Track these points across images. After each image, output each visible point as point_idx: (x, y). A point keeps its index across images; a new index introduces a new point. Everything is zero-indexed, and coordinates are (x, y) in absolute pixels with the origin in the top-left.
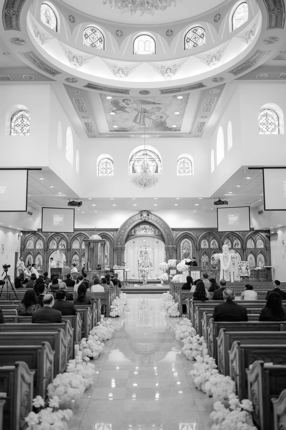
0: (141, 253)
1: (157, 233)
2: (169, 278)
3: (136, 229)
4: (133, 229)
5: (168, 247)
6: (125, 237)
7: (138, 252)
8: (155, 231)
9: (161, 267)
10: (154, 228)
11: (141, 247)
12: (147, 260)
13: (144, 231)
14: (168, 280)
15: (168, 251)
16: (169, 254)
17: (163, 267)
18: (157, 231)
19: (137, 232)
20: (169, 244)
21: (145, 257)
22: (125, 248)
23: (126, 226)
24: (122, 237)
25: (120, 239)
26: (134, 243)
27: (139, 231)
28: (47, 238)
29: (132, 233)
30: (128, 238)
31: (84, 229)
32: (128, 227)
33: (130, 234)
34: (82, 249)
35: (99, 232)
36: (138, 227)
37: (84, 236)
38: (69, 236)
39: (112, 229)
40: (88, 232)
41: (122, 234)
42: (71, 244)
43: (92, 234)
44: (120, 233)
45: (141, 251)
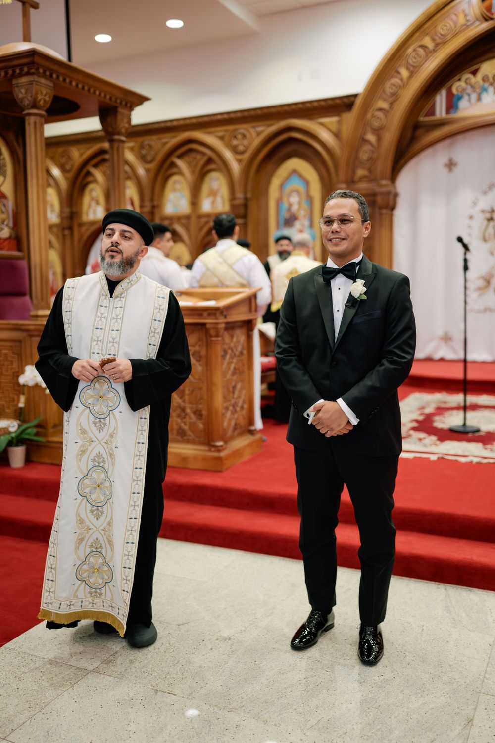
0: (491, 219)
11: (492, 186)
22: (396, 195)
23: (398, 73)
24: (379, 139)
25: (367, 147)
26: (454, 169)
27: (474, 96)
28: (70, 175)
29: (432, 112)
30: (413, 139)
31: (200, 120)
32: (410, 77)
33: (422, 119)
34: (200, 217)
35: (270, 126)
36: (470, 76)
37: (204, 154)
38: (149, 158)
39: (330, 102)
40: (221, 130)
41: (378, 118)
42: (156, 198)
43: (239, 136)
44: (369, 116)
45: (489, 212)
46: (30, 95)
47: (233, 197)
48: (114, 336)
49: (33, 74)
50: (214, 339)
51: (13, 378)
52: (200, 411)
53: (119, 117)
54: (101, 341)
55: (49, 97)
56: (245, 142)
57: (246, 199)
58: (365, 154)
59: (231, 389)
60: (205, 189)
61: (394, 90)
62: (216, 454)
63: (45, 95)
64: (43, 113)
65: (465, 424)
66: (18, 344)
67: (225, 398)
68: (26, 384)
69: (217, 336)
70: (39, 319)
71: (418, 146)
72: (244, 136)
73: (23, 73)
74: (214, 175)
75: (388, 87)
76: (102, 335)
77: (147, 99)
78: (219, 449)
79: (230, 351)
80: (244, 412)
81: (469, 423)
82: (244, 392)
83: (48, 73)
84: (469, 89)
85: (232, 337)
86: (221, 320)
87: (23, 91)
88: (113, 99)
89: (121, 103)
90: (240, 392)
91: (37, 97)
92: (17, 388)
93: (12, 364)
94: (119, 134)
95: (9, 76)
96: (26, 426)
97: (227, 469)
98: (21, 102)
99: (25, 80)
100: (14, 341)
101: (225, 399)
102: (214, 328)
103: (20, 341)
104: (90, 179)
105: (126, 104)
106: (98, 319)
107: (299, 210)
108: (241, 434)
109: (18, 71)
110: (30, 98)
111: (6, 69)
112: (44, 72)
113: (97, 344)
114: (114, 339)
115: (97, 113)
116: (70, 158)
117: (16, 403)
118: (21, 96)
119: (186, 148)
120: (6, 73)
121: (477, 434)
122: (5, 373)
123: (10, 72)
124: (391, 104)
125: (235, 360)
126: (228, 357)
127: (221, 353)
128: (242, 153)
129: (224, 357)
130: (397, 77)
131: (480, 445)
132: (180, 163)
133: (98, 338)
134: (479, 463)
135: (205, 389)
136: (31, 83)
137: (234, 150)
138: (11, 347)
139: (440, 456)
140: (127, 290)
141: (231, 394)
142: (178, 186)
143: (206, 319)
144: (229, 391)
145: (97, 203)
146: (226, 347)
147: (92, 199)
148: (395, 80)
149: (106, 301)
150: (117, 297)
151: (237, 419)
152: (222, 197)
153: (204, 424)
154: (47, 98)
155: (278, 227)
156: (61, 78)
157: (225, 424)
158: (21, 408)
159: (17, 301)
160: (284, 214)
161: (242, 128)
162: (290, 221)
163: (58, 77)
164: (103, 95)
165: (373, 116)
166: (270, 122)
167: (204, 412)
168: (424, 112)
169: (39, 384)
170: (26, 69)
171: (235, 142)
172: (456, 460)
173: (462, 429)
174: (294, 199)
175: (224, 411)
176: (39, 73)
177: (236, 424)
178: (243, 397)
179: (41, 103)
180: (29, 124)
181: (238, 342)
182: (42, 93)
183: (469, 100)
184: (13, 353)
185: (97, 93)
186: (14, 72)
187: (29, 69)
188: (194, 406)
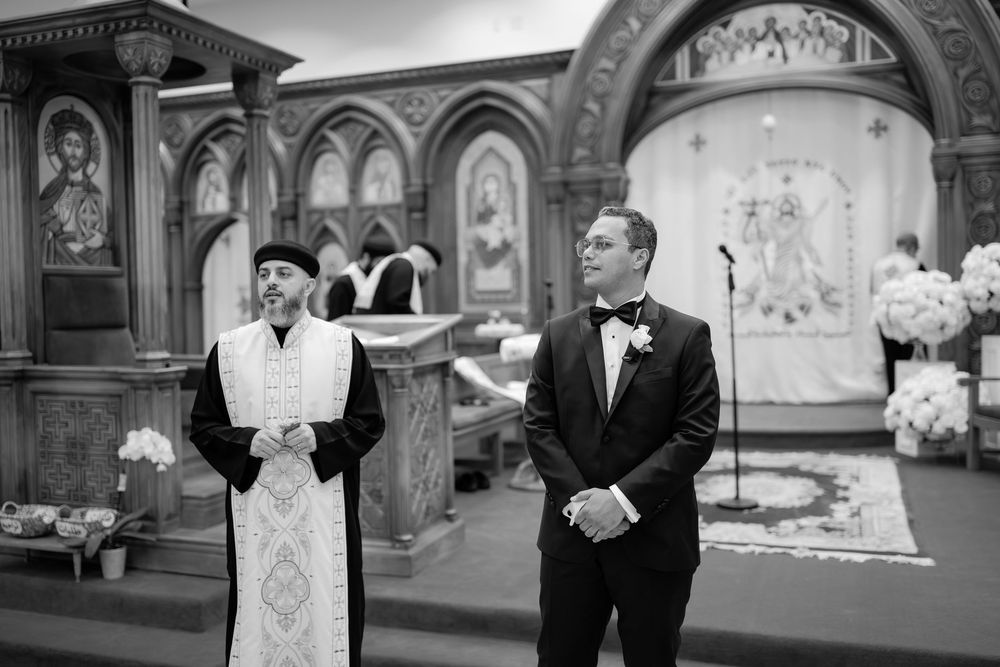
0: (752, 214)
1: (864, 58)
2: (976, 409)
3: (704, 42)
4: (685, 50)
5: (959, 157)
6: (618, 107)
7: (726, 212)
8: (851, 43)
9: (895, 310)
10: (840, 22)
11: (752, 171)
12: (799, 260)
13: (762, 49)
14: (962, 428)
15: (958, 183)
16: (969, 205)
17: (921, 309)
18: (865, 34)
19: (712, 64)
20: (967, 130)
21: (783, 247)
22: (627, 182)
23: (626, 24)
24: (603, 108)
25: (587, 120)
26: (702, 148)
27: (725, 55)
28: (180, 152)
29: (672, 75)
30: (648, 109)
31: (362, 80)
32: (642, 29)
33: (659, 83)
34: (362, 209)
35: (457, 89)
36: (720, 29)
37: (367, 125)
38: (291, 130)
39: (537, 60)
40: (390, 94)
41: (601, 82)
42: (300, 182)
43: (416, 102)
44: (589, 79)
45: (749, 204)
46: (140, 56)
47: (407, 184)
48: (293, 394)
49: (145, 29)
50: (399, 390)
51: (109, 449)
52: (379, 491)
53: (260, 84)
54: (276, 402)
55: (166, 59)
56: (424, 110)
57: (425, 186)
58: (585, 127)
59: (421, 459)
60: (369, 171)
61: (621, 45)
62: (402, 553)
63: (161, 57)
64: (157, 81)
65: (737, 497)
66: (117, 399)
67: (413, 471)
68: (128, 458)
69: (402, 387)
70: (148, 364)
71: (654, 118)
72: (422, 102)
73: (131, 27)
74: (380, 153)
75: (615, 41)
76: (278, 394)
77: (299, 61)
78: (406, 545)
79: (419, 406)
80: (439, 489)
81: (742, 495)
82: (438, 462)
83: (165, 28)
84: (719, 47)
85: (422, 386)
86: (409, 365)
87: (130, 51)
88: (253, 61)
89: (264, 65)
90: (433, 462)
91: (150, 60)
92: (113, 462)
93: (107, 429)
94: (260, 107)
95: (110, 30)
96: (127, 518)
97: (417, 573)
98: (127, 66)
99: (132, 36)
100: (111, 396)
101: (414, 473)
102: (397, 376)
103: (120, 396)
104: (207, 156)
105: (270, 69)
106: (269, 376)
107: (498, 200)
108: (435, 521)
109: (123, 25)
110: (139, 62)
111: (106, 21)
112: (161, 26)
113: (272, 406)
114: (293, 398)
115: (230, 78)
116: (179, 127)
117: (112, 484)
118: (126, 58)
119: (342, 117)
120: (107, 28)
121: (755, 511)
122: (96, 441)
123: (112, 26)
124: (619, 64)
125: (426, 418)
126: (417, 413)
127: (408, 409)
128: (420, 124)
129: (411, 414)
130: (623, 29)
131: (761, 527)
132: (333, 136)
133: (272, 398)
134: (762, 554)
135: (385, 460)
136: (141, 41)
137: (409, 120)
138: (107, 404)
139: (710, 544)
140: (299, 337)
141: (421, 467)
142: (331, 168)
143: (386, 363)
144: (418, 462)
145: (218, 189)
146: (414, 400)
147: (210, 183)
148: (623, 33)
149: (276, 352)
150: (289, 346)
151: (429, 500)
152: (392, 183)
153: (384, 510)
154: (163, 61)
155: (469, 224)
156: (183, 35)
157: (414, 508)
158: (120, 493)
159: (112, 336)
160: (478, 207)
161: (419, 91)
162: (485, 216)
163: (179, 33)
164: (239, 55)
165: (595, 79)
166: (456, 85)
167: (385, 493)
168: (661, 75)
169: (147, 458)
170: (134, 23)
171: (409, 110)
172: (732, 551)
173: (734, 504)
174: (491, 186)
175: (412, 490)
176: (153, 28)
177: (428, 508)
178: (436, 469)
179: (155, 67)
180: (137, 96)
181: (430, 392)
182: (156, 55)
183: (720, 60)
184: (109, 413)
185: (232, 53)
186: (117, 26)
187: (139, 23)
188: (370, 484)
